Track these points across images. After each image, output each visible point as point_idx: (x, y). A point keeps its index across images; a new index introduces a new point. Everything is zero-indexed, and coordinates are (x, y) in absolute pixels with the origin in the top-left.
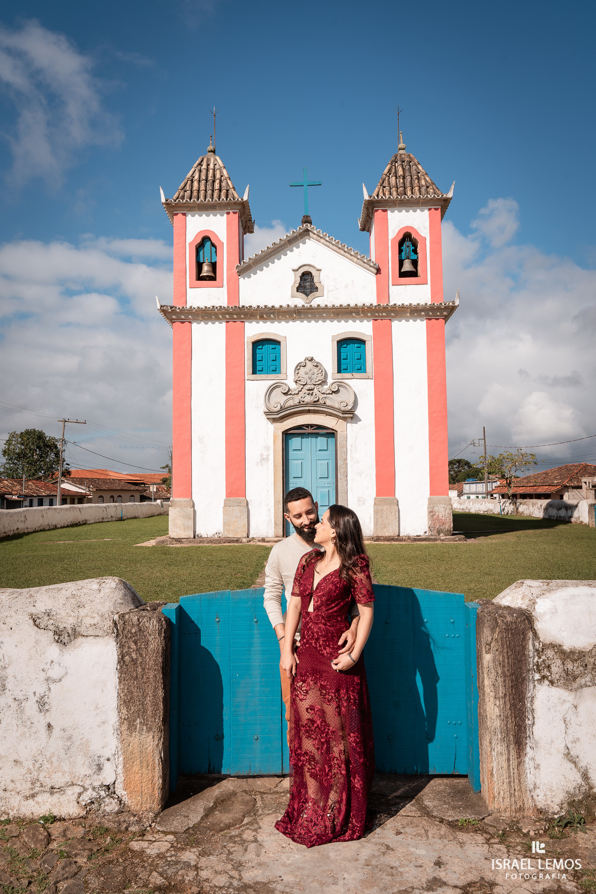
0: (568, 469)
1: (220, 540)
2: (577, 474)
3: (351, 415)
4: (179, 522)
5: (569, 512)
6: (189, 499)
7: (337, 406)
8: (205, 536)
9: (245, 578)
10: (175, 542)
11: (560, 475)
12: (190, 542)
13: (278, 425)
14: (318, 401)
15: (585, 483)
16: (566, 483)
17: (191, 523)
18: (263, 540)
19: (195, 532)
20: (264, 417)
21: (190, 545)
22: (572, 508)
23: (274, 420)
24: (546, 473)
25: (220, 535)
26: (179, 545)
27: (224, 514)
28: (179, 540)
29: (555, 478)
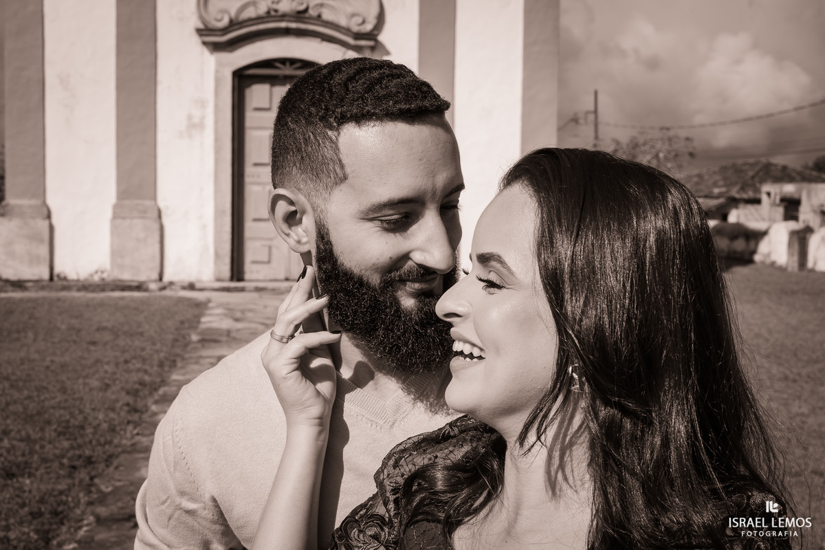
0: (738, 170)
1: (103, 286)
2: (753, 177)
3: (371, 43)
4: (20, 247)
5: (752, 244)
6: (33, 202)
7: (343, 22)
8: (72, 275)
9: (146, 372)
10: (10, 288)
11: (725, 179)
12: (43, 288)
13: (225, 56)
14: (306, 10)
15: (769, 194)
16: (734, 193)
17: (44, 250)
18: (191, 287)
19: (52, 269)
20: (196, 40)
21: (42, 294)
22: (756, 236)
23: (216, 47)
24: (700, 176)
25: (105, 275)
26: (17, 295)
27: (112, 233)
28: (19, 285)
29: (715, 185)
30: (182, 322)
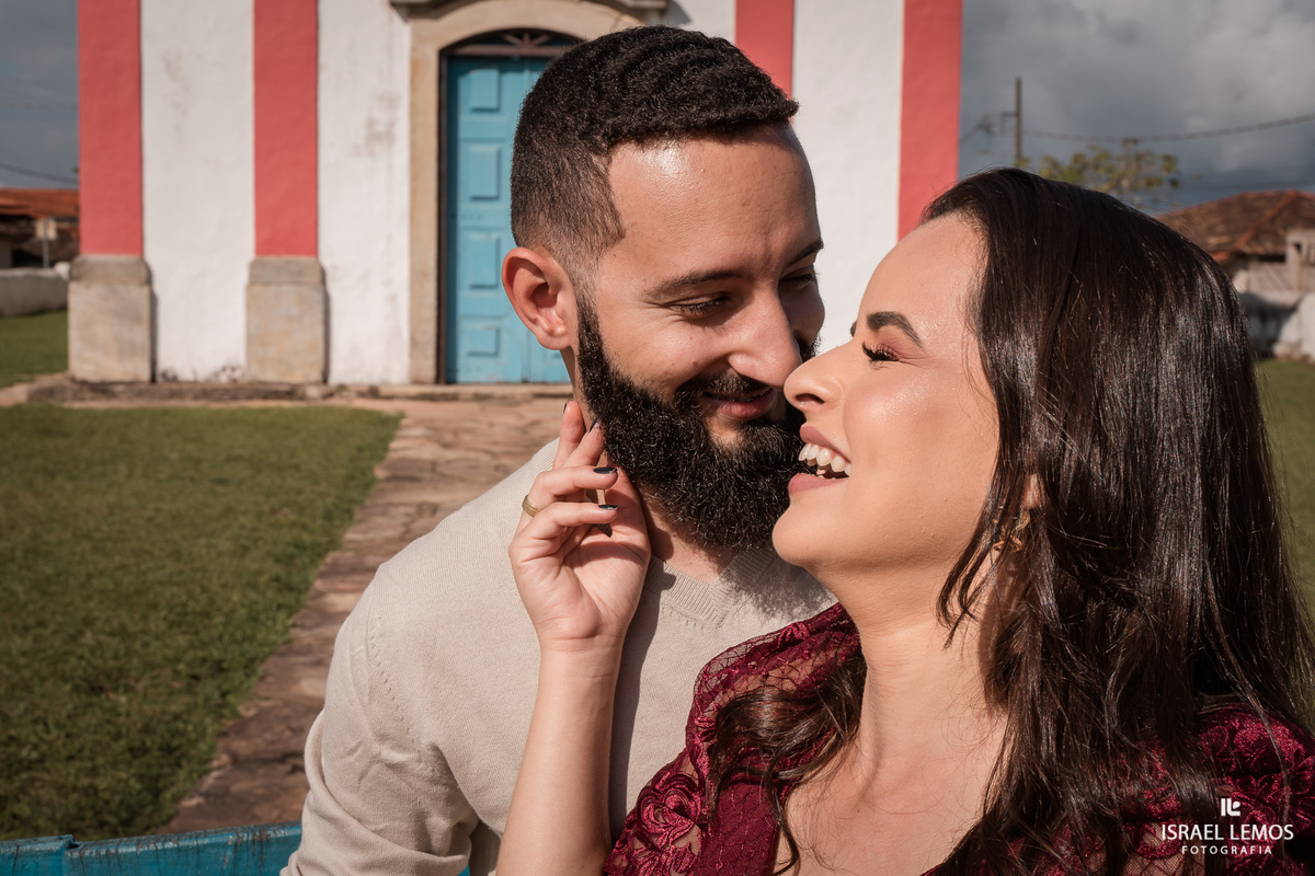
0: (1248, 207)
1: (235, 391)
2: (1273, 220)
4: (104, 330)
6: (125, 258)
8: (185, 375)
10: (88, 394)
11: (1227, 222)
12: (140, 394)
13: (426, 25)
15: (1298, 247)
16: (1243, 244)
17: (141, 335)
18: (373, 393)
19: (153, 363)
21: (138, 404)
22: (1277, 315)
23: (414, 12)
25: (237, 375)
26: (99, 404)
27: (249, 308)
28: (102, 389)
29: (1211, 231)
30: (360, 449)
